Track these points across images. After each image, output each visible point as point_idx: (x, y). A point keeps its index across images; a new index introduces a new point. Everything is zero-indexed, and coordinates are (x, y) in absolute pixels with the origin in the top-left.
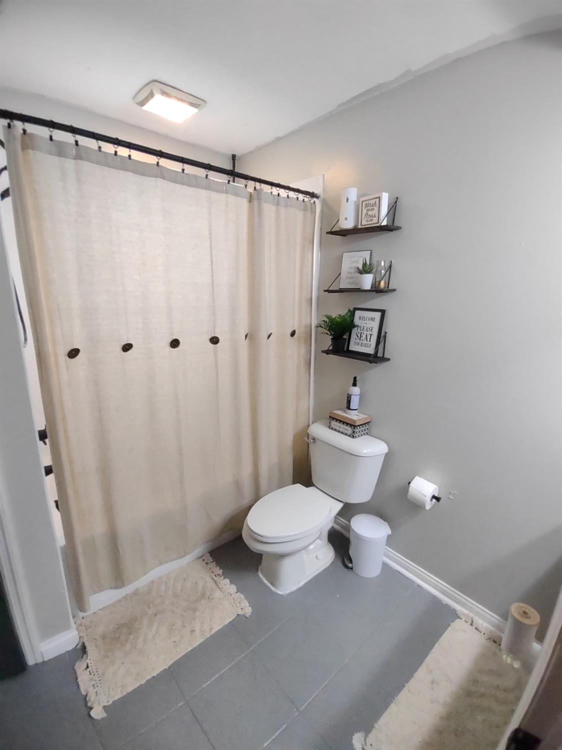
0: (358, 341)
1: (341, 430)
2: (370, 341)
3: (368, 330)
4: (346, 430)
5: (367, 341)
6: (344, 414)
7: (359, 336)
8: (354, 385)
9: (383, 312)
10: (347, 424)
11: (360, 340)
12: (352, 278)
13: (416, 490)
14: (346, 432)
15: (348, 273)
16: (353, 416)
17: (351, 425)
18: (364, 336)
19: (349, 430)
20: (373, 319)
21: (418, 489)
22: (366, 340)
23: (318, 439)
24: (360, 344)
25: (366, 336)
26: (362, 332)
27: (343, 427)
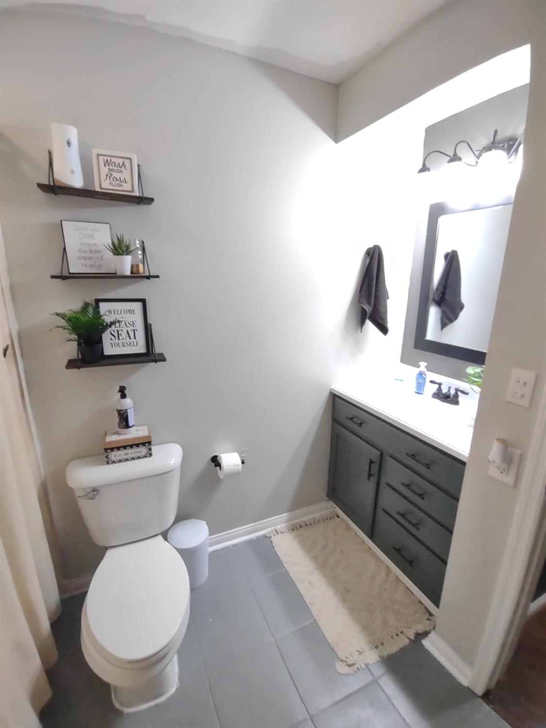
0: (117, 341)
1: (130, 456)
2: (135, 338)
3: (128, 325)
4: (139, 452)
5: (130, 339)
6: (123, 437)
7: (116, 335)
8: (123, 396)
9: (143, 301)
10: (137, 445)
11: (119, 339)
12: (90, 258)
13: (229, 465)
14: (139, 455)
15: (80, 251)
16: (135, 433)
17: (144, 444)
18: (124, 334)
19: (143, 450)
20: (131, 312)
21: (230, 464)
22: (128, 338)
23: (100, 486)
24: (121, 345)
25: (128, 332)
26: (119, 329)
27: (130, 452)
